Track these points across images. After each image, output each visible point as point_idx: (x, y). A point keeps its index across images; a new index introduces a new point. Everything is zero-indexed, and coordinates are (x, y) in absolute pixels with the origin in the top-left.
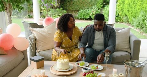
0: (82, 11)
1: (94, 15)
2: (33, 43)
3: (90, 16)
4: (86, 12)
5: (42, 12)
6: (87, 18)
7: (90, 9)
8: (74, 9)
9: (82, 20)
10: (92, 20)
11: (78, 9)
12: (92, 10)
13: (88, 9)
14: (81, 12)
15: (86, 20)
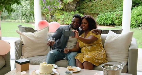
0: (103, 14)
1: (117, 19)
2: (19, 48)
3: (112, 21)
4: (107, 16)
5: (54, 15)
6: (108, 23)
7: (112, 12)
8: (93, 12)
9: (102, 25)
10: (115, 26)
11: (97, 12)
12: (115, 13)
13: (111, 12)
14: (101, 16)
15: (107, 25)
